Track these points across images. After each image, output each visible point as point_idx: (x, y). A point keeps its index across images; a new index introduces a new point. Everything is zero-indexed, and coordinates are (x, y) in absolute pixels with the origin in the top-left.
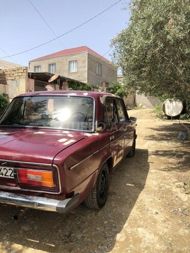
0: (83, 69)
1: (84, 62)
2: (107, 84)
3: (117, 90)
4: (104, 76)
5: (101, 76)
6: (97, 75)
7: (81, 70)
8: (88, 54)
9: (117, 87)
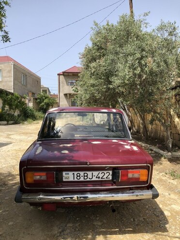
0: (8, 78)
1: (9, 71)
2: (33, 94)
3: (43, 100)
4: (29, 86)
5: (26, 86)
6: (23, 85)
7: (6, 79)
8: (14, 65)
9: (44, 98)
